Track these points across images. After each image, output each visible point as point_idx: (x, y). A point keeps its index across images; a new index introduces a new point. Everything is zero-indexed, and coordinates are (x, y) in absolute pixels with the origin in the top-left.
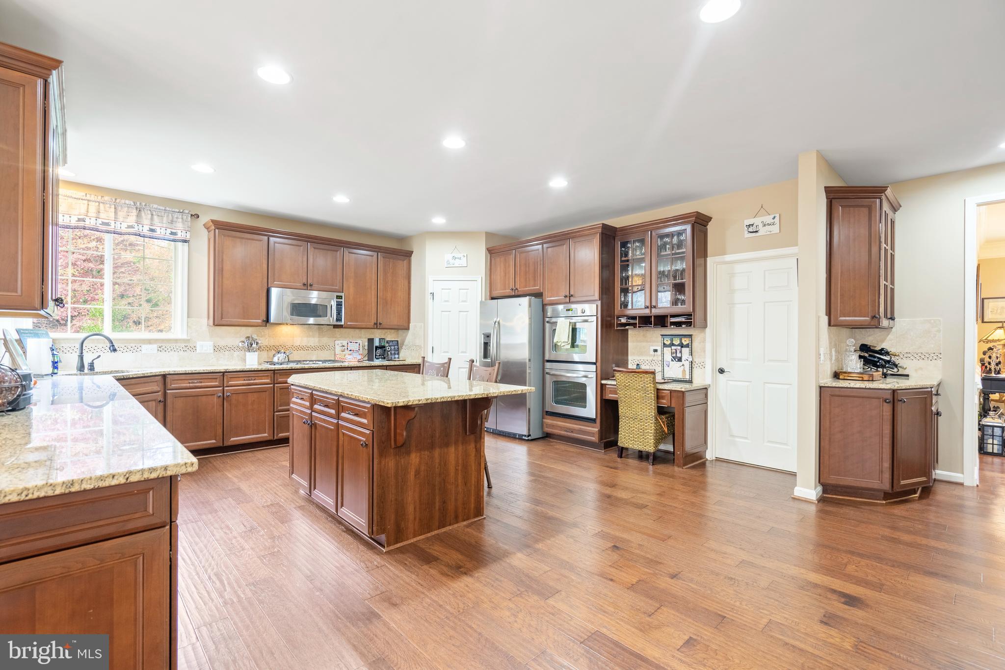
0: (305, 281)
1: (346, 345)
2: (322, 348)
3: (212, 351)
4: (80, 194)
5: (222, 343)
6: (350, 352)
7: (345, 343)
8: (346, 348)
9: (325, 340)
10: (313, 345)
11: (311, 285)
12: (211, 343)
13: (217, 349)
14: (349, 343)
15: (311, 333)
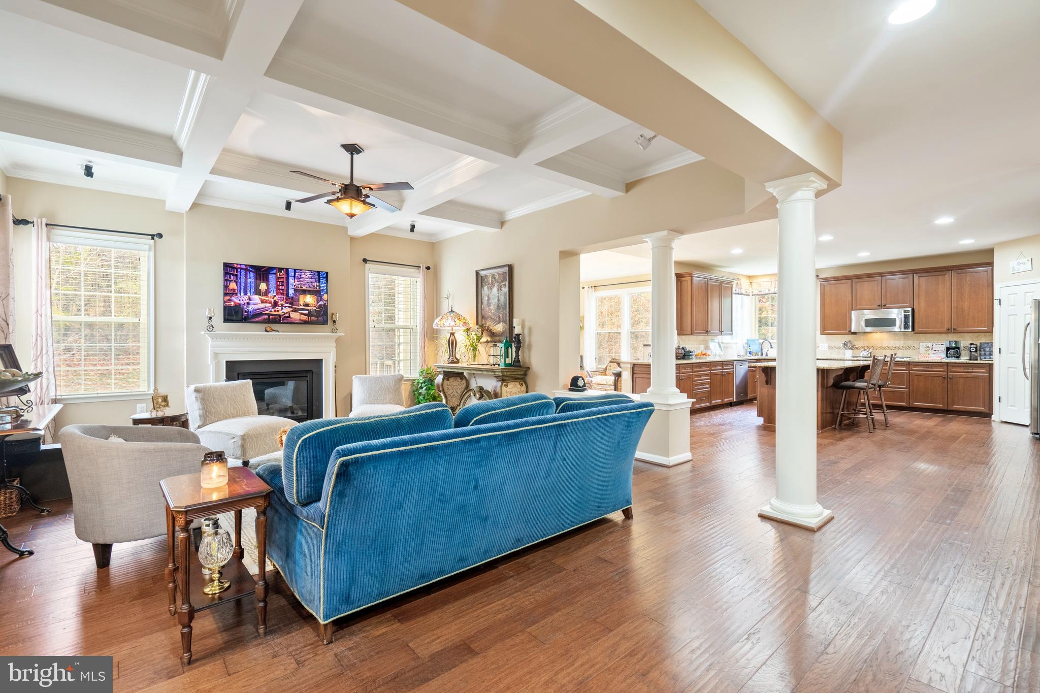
0: (880, 303)
1: (931, 346)
2: (908, 348)
3: (827, 349)
4: (767, 279)
5: (833, 344)
6: (935, 352)
7: (930, 344)
8: (931, 348)
9: (910, 343)
10: (898, 346)
11: (885, 306)
12: (827, 345)
13: (830, 348)
14: (934, 345)
15: (897, 338)
